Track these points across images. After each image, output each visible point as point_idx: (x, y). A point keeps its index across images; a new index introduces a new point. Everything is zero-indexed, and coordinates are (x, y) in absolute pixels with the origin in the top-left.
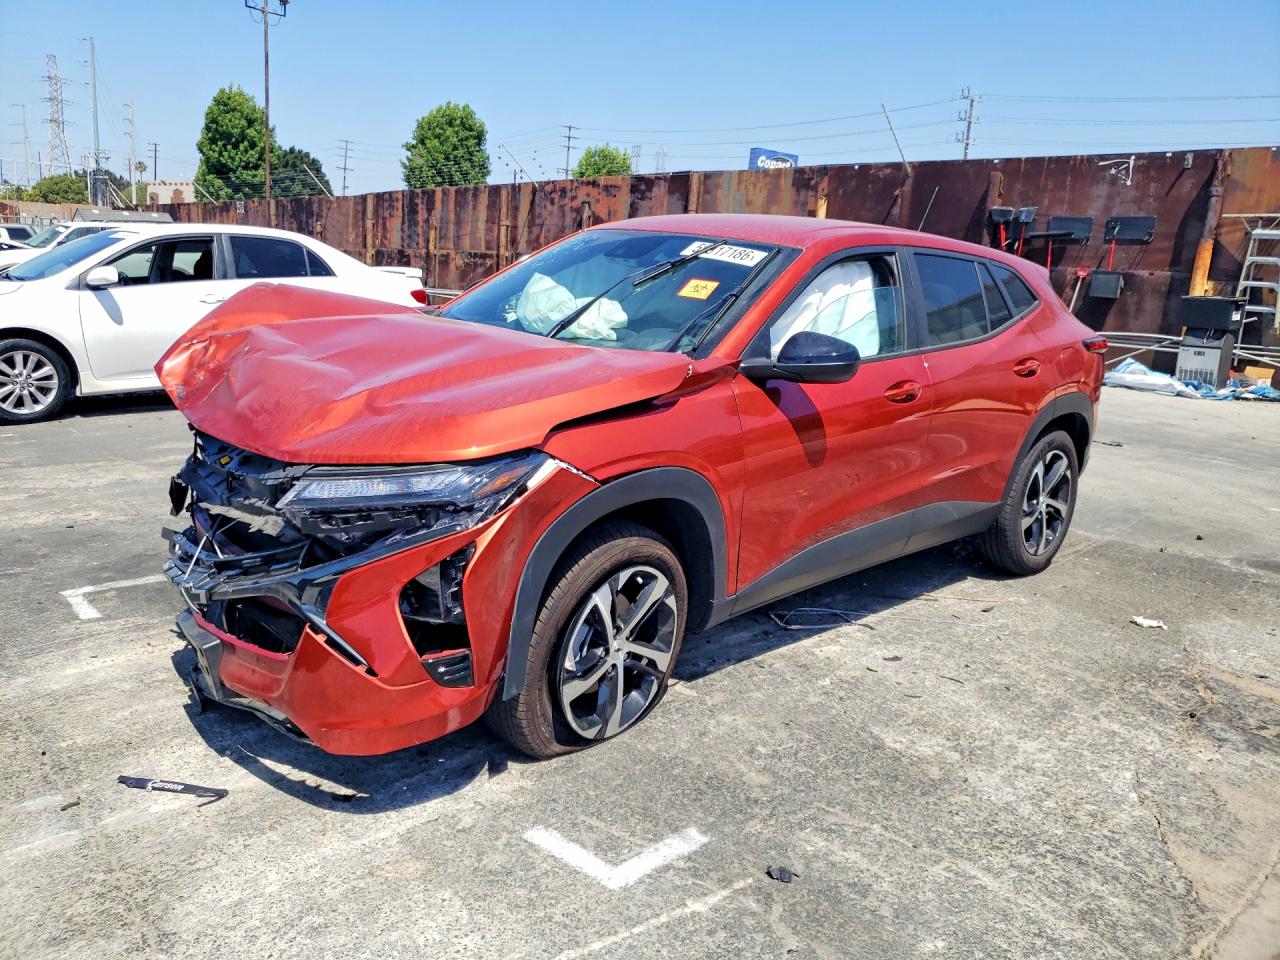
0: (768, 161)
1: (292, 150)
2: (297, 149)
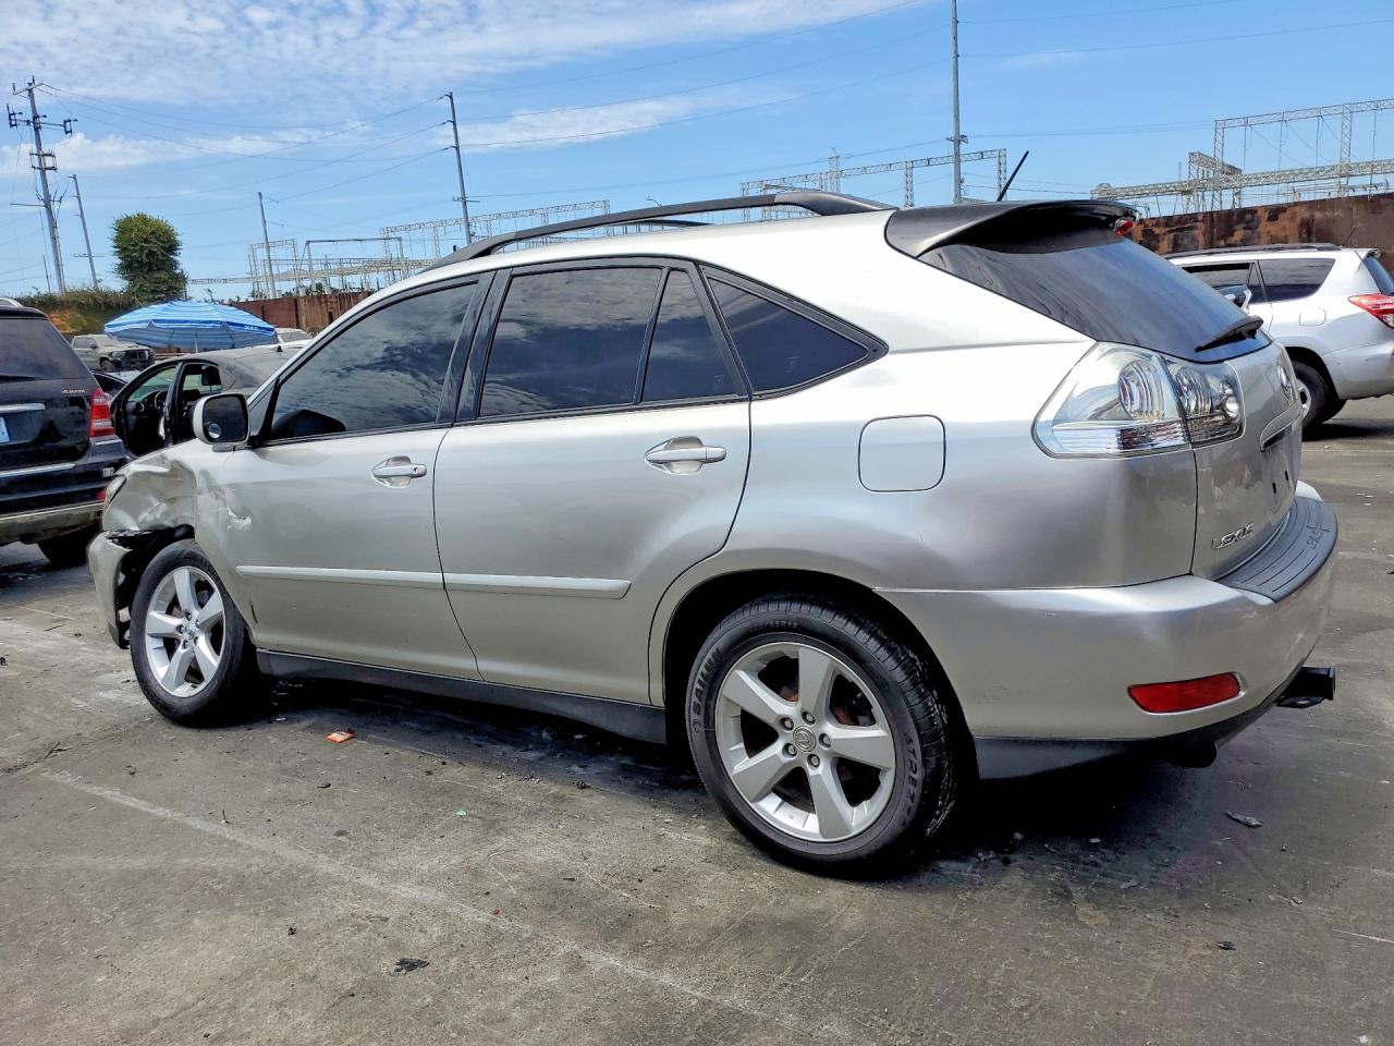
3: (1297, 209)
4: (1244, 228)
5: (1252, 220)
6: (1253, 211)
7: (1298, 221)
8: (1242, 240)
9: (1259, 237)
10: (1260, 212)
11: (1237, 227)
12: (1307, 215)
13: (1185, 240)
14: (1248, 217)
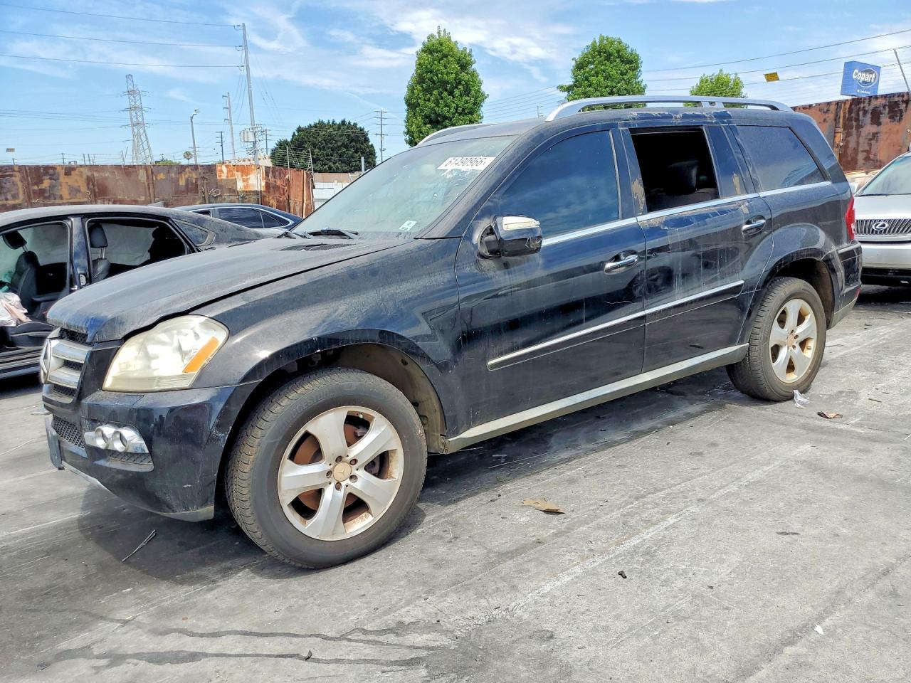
0: (860, 74)
1: (343, 122)
2: (347, 121)
3: (82, 169)
4: (50, 179)
5: (54, 174)
6: (54, 168)
7: (85, 177)
8: (50, 187)
9: (61, 186)
10: (59, 169)
11: (44, 177)
12: (89, 174)
13: (8, 184)
14: (51, 171)
